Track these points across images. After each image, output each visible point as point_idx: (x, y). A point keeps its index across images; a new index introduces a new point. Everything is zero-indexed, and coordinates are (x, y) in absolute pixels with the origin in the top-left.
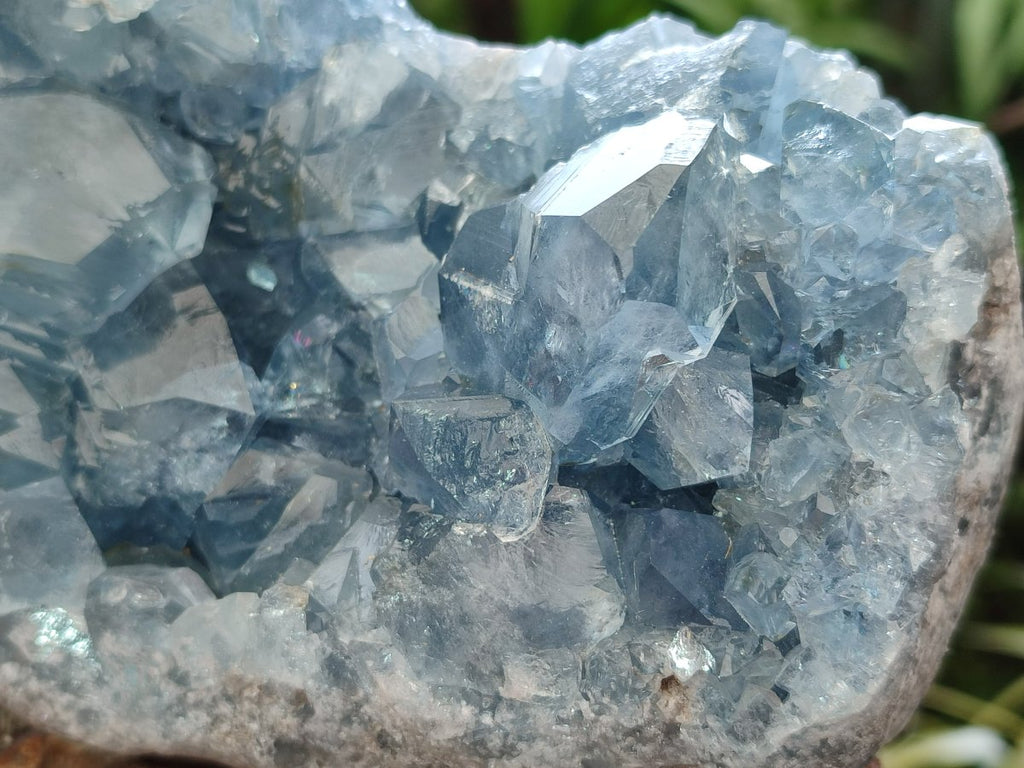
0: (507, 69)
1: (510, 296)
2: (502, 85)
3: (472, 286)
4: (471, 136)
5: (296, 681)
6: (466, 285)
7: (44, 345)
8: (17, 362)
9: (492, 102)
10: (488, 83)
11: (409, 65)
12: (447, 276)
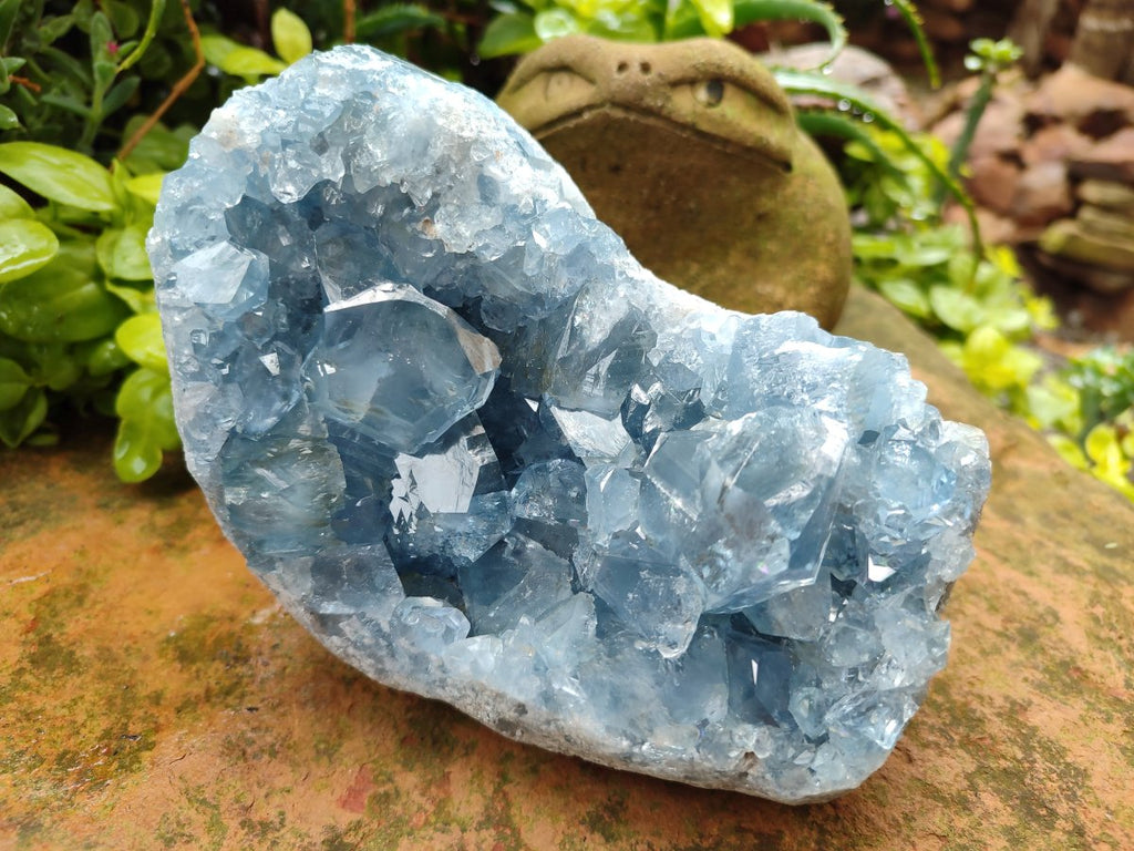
1: (695, 514)
2: (686, 328)
3: (667, 493)
4: (662, 355)
5: (521, 699)
6: (664, 491)
9: (678, 337)
10: (676, 323)
11: (629, 303)
12: (649, 477)
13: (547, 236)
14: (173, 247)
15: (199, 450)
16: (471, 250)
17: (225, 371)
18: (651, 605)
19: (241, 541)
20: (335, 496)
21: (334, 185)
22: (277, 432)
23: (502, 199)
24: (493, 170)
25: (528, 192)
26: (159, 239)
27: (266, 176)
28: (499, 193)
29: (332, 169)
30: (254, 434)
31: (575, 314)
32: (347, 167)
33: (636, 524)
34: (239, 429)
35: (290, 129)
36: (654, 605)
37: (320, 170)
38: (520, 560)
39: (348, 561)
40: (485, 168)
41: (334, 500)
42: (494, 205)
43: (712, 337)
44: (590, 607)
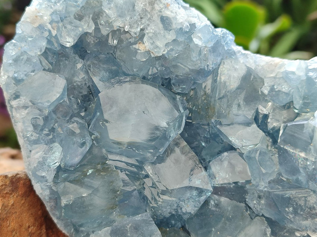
0: (280, 67)
1: (313, 158)
2: (278, 73)
3: (294, 151)
4: (269, 88)
6: (292, 151)
7: (136, 166)
8: (127, 173)
9: (275, 78)
10: (272, 71)
11: (246, 66)
12: (282, 146)
13: (200, 39)
14: (15, 79)
15: (41, 182)
16: (164, 53)
17: (51, 137)
18: (299, 211)
19: (69, 227)
20: (119, 191)
21: (90, 34)
22: (82, 163)
23: (174, 26)
24: (167, 13)
25: (186, 21)
26: (6, 77)
27: (56, 35)
28: (172, 23)
29: (88, 27)
30: (71, 167)
31: (221, 76)
32: (96, 24)
33: (280, 174)
34: (62, 166)
35: (64, 11)
36: (301, 211)
37: (82, 28)
38: (219, 208)
39: (130, 225)
40: (163, 13)
41: (118, 193)
42: (171, 30)
43: (293, 73)
44: (265, 222)
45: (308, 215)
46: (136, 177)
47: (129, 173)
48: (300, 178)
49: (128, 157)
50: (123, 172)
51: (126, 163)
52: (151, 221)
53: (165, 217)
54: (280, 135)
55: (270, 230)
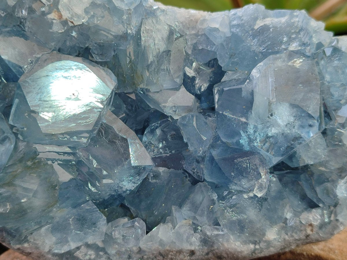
0: (202, 24)
2: (200, 29)
3: (235, 117)
6: (232, 116)
7: (69, 154)
8: (59, 162)
9: (197, 35)
10: (194, 28)
12: (221, 112)
13: (123, 1)
20: (57, 186)
39: (72, 218)
43: (216, 30)
44: (208, 188)
45: (253, 177)
46: (69, 165)
47: (61, 162)
48: (241, 141)
49: (59, 146)
50: (55, 162)
51: (58, 153)
52: (95, 208)
53: (104, 200)
54: (216, 100)
55: (216, 194)
